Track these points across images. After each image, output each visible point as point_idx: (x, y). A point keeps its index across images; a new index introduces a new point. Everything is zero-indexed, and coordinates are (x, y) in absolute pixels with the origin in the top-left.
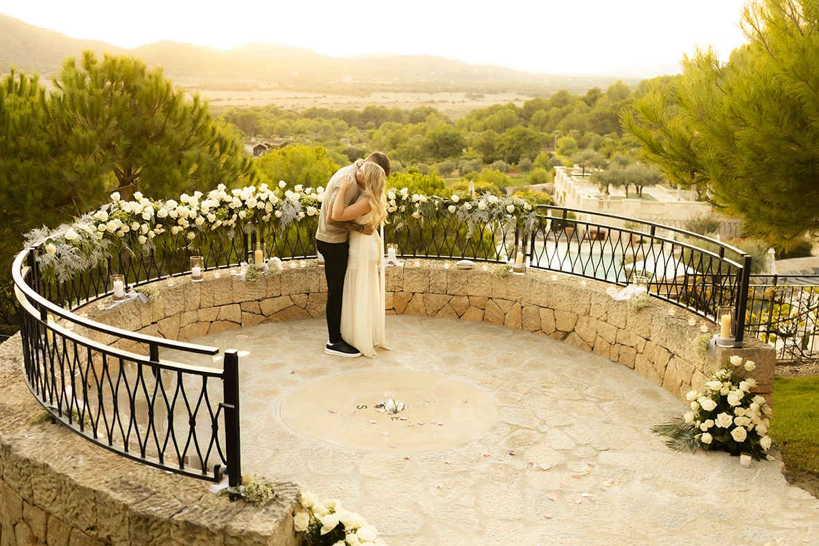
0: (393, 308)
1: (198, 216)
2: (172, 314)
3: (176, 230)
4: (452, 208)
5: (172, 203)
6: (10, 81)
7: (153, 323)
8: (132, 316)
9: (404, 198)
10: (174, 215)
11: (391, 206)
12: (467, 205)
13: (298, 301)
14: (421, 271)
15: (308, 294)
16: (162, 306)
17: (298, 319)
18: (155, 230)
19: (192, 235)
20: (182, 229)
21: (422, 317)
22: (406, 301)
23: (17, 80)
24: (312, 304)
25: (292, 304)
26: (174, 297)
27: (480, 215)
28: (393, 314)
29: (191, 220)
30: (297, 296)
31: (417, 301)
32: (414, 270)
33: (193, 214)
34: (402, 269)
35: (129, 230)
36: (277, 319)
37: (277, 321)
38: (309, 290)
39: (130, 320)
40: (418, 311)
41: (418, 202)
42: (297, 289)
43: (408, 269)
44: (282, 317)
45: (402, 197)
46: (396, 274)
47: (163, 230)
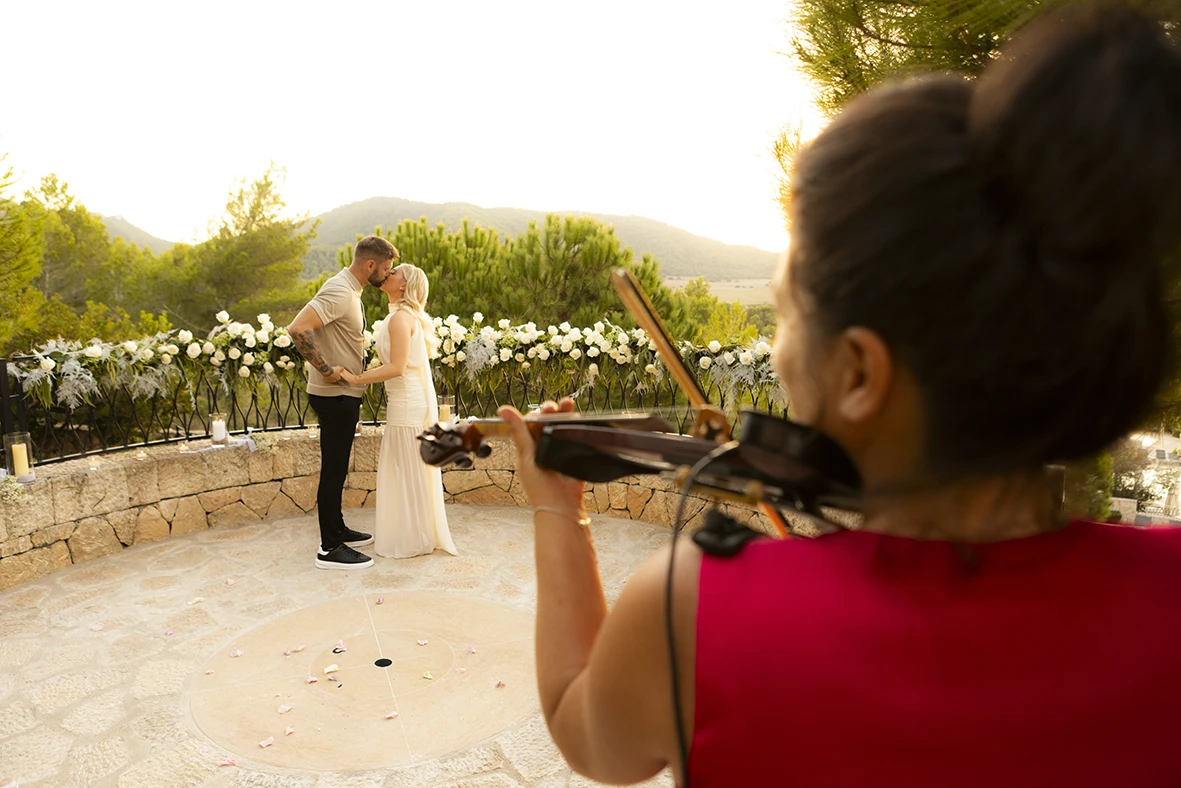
0: (627, 509)
2: (308, 473)
4: (705, 361)
7: (273, 480)
8: (230, 467)
11: (620, 354)
12: (728, 357)
13: (498, 481)
15: (513, 472)
16: (291, 461)
17: (498, 505)
18: (278, 363)
21: (662, 529)
22: (643, 500)
24: (517, 486)
25: (489, 482)
26: (311, 452)
27: (742, 373)
28: (625, 517)
30: (496, 472)
31: (656, 501)
35: (224, 358)
36: (468, 501)
37: (467, 503)
38: (513, 466)
39: (226, 471)
40: (658, 517)
42: (497, 463)
44: (475, 499)
47: (291, 364)
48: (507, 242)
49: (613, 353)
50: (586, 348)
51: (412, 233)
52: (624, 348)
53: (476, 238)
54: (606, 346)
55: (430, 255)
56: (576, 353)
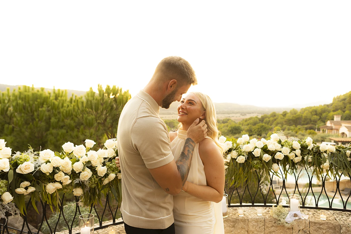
1: (83, 170)
3: (51, 188)
5: (47, 154)
6: (71, 99)
9: (310, 148)
10: (46, 169)
11: (296, 156)
14: (331, 226)
19: (78, 192)
20: (59, 186)
23: (74, 99)
29: (74, 175)
32: (321, 224)
33: (78, 166)
34: (307, 222)
41: (326, 152)
43: (315, 223)
45: (307, 146)
46: (301, 228)
47: (32, 189)
48: (73, 95)
49: (291, 156)
50: (272, 153)
51: (27, 91)
52: (298, 152)
53: (59, 94)
54: (286, 150)
55: (39, 100)
56: (267, 157)
